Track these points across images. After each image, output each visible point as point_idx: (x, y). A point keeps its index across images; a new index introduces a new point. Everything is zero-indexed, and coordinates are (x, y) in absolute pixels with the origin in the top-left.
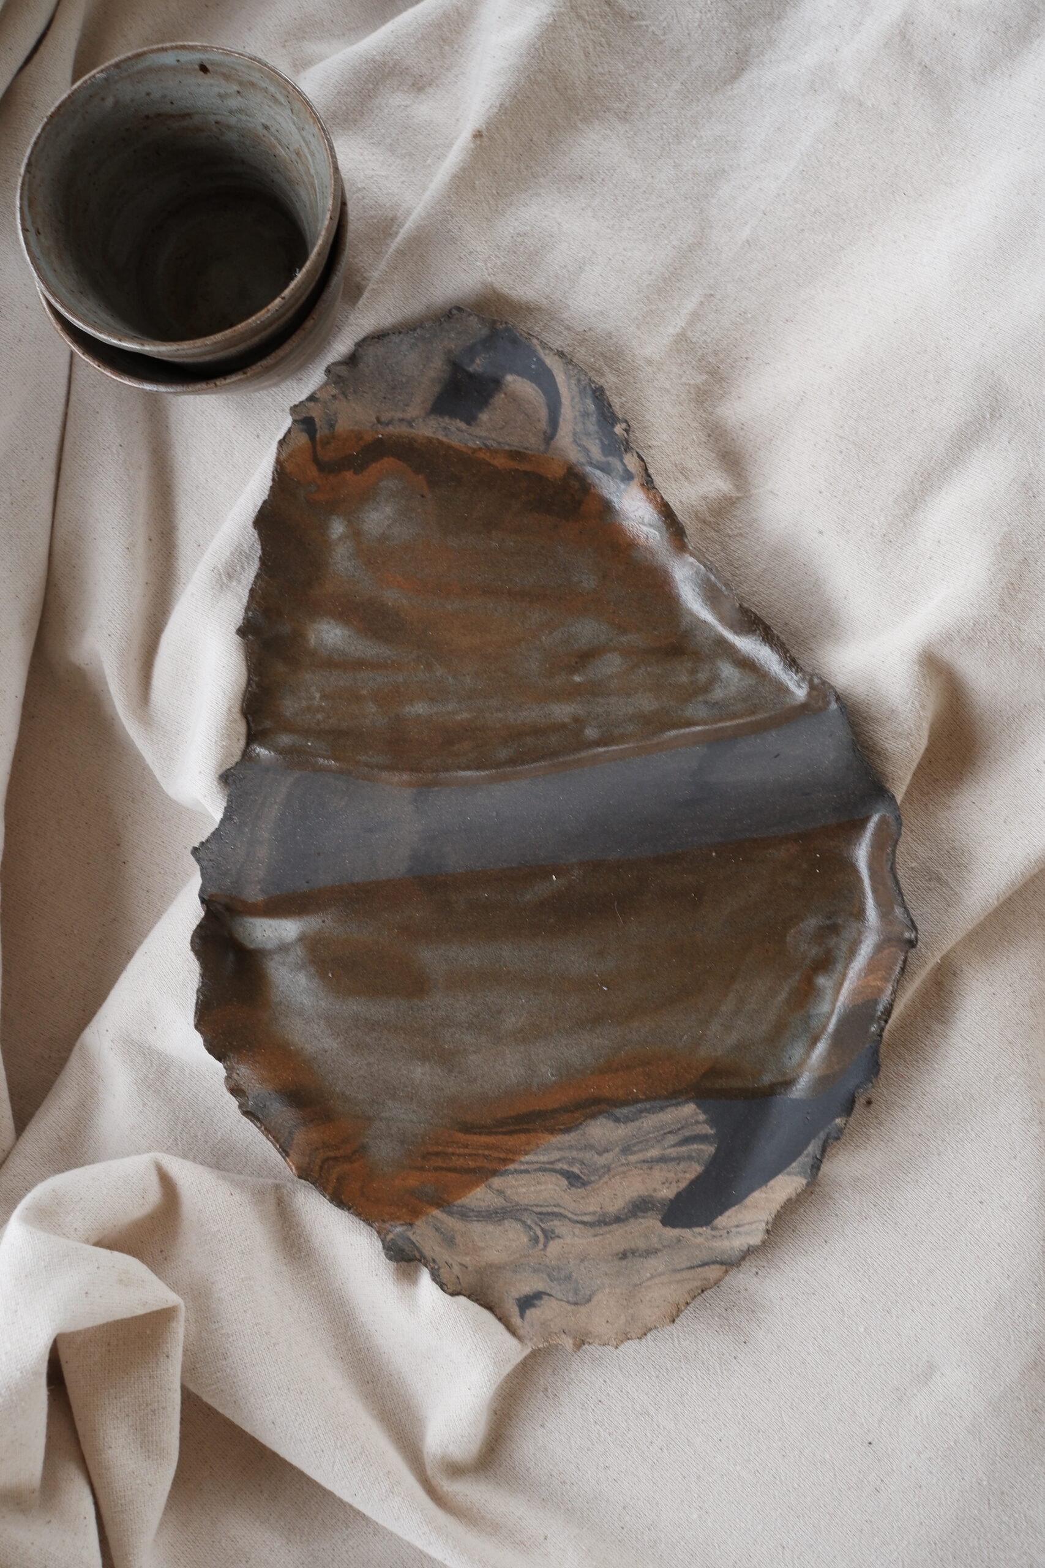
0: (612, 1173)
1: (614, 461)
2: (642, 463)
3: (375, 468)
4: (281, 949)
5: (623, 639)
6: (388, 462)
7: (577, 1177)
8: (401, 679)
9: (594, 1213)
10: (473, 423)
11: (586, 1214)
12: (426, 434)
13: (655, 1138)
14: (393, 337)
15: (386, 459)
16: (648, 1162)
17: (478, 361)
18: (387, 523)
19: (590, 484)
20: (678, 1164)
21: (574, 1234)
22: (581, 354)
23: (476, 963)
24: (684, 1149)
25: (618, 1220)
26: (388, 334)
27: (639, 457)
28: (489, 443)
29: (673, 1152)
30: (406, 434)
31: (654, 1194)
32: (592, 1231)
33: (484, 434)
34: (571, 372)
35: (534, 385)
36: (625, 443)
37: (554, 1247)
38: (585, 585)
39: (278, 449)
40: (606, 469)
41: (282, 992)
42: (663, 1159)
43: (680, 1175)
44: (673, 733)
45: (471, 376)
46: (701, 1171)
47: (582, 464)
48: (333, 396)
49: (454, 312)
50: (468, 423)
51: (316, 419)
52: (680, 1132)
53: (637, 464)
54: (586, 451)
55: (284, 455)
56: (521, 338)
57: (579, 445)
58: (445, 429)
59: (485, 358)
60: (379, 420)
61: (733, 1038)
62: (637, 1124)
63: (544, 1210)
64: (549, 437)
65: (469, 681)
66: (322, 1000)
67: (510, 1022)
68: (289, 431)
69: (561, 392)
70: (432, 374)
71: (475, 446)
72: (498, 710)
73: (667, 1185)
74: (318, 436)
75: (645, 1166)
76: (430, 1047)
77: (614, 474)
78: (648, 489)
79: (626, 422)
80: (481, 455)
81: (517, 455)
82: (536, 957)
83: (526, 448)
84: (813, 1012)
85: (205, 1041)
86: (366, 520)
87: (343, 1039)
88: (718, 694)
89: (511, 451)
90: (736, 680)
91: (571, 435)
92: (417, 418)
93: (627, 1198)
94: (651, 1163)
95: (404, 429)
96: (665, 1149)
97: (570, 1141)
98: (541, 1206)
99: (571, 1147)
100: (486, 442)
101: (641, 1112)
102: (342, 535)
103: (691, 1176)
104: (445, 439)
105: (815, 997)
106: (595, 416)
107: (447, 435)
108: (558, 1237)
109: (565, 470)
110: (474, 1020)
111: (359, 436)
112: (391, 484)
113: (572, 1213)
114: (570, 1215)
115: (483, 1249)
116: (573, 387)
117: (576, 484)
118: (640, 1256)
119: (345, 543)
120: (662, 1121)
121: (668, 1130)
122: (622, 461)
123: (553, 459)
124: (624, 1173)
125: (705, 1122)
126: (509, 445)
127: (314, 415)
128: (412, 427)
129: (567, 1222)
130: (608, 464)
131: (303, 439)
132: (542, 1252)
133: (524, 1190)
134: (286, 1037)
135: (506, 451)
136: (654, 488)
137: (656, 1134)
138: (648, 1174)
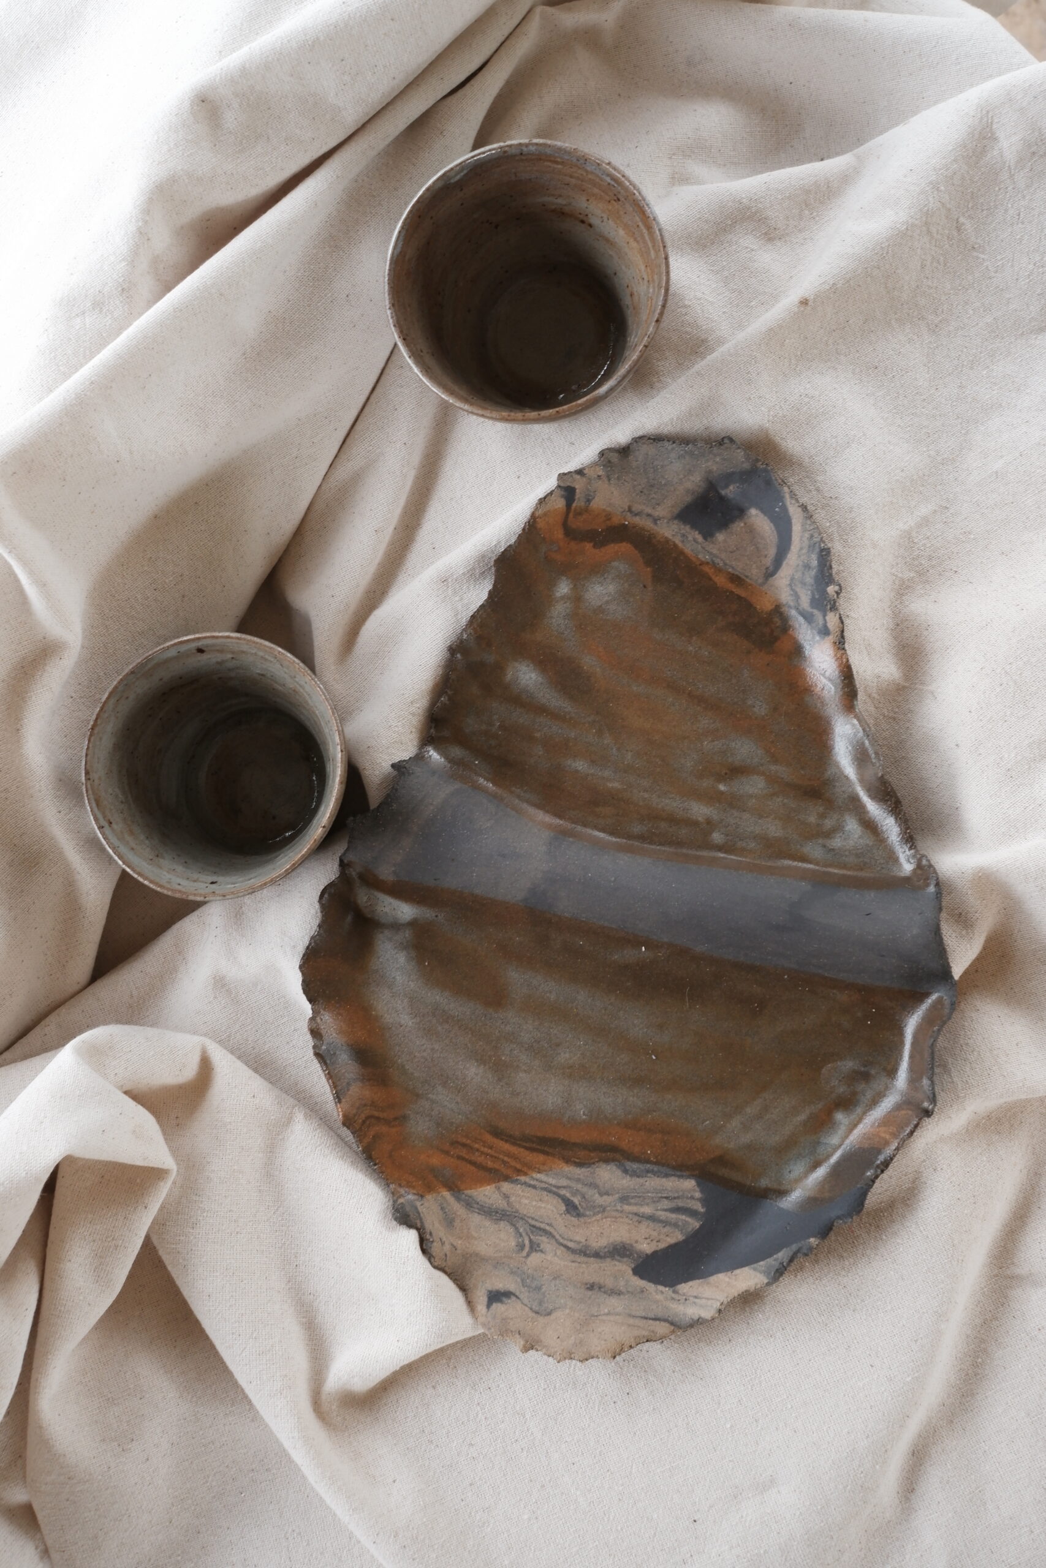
0: (606, 1214)
1: (818, 614)
2: (841, 625)
3: (612, 548)
4: (392, 927)
5: (773, 768)
6: (625, 547)
7: (575, 1207)
8: (573, 735)
9: (579, 1243)
10: (709, 539)
11: (571, 1241)
12: (666, 535)
13: (653, 1198)
14: (666, 444)
15: (624, 544)
16: (639, 1216)
17: (731, 488)
18: (606, 598)
19: (790, 626)
20: (664, 1227)
21: (556, 1254)
22: (820, 516)
23: (553, 997)
24: (673, 1216)
25: (597, 1255)
26: (664, 440)
27: (840, 618)
28: (717, 561)
29: (663, 1215)
30: (649, 529)
31: (635, 1245)
32: (572, 1257)
33: (715, 551)
34: (808, 526)
35: (772, 525)
36: (832, 602)
37: (535, 1259)
38: (756, 710)
39: (536, 505)
40: (809, 618)
41: (382, 963)
42: (652, 1218)
43: (662, 1237)
44: (788, 862)
45: (722, 499)
46: (681, 1240)
47: (790, 607)
48: (599, 476)
49: (726, 441)
50: (705, 538)
51: (577, 491)
52: (675, 1201)
53: (837, 624)
54: (797, 597)
55: (540, 512)
56: (775, 482)
57: (792, 590)
58: (683, 535)
59: (738, 487)
60: (630, 510)
61: (746, 1138)
62: (641, 1180)
63: (538, 1224)
64: (770, 573)
65: (629, 757)
66: (412, 981)
67: (564, 1056)
68: (551, 493)
69: (793, 539)
70: (689, 485)
71: (703, 559)
72: (645, 791)
73: (648, 1241)
74: (574, 505)
75: (636, 1218)
76: (489, 1053)
77: (814, 625)
78: (839, 649)
79: (840, 585)
80: (706, 569)
81: (736, 579)
82: (605, 1010)
83: (747, 577)
84: (823, 1140)
85: (304, 981)
86: (590, 590)
87: (418, 1021)
88: (837, 842)
89: (733, 574)
90: (856, 836)
91: (789, 579)
92: (663, 518)
93: (611, 1240)
94: (642, 1217)
95: (648, 524)
96: (657, 1210)
97: (579, 1175)
98: (536, 1220)
99: (578, 1180)
100: (714, 559)
101: (648, 1171)
102: (565, 595)
103: (671, 1240)
104: (680, 545)
105: (830, 1128)
106: (815, 570)
107: (683, 542)
108: (541, 1251)
109: (773, 607)
110: (534, 1044)
111: (608, 516)
112: (621, 566)
113: (560, 1236)
114: (558, 1237)
115: (476, 1239)
116: (805, 539)
117: (777, 621)
118: (605, 1292)
119: (565, 603)
120: (663, 1186)
121: (665, 1195)
122: (824, 616)
123: (766, 593)
124: (616, 1218)
125: (700, 1200)
126: (733, 568)
127: (577, 487)
128: (656, 524)
129: (553, 1242)
130: (812, 615)
131: (560, 504)
132: (524, 1259)
133: (527, 1202)
134: (372, 1002)
135: (729, 573)
136: (844, 649)
137: (654, 1195)
138: (636, 1226)
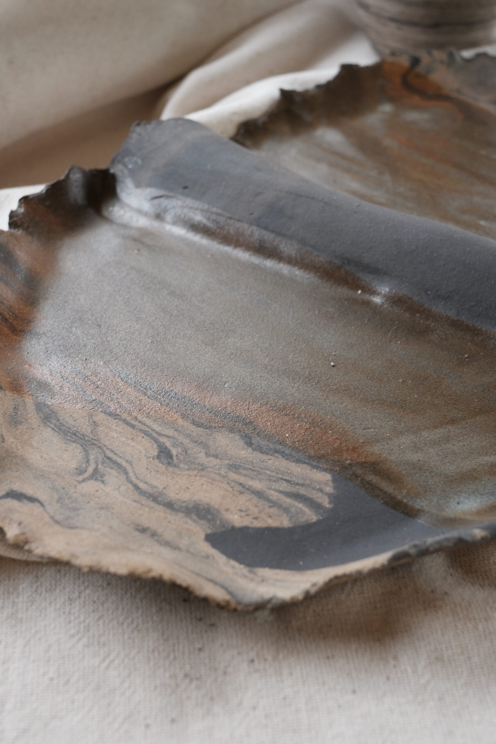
0: (204, 473)
7: (169, 456)
9: (154, 487)
11: (146, 483)
13: (270, 476)
16: (244, 487)
20: (271, 507)
21: (119, 488)
24: (288, 501)
25: (170, 505)
29: (274, 495)
31: (223, 512)
32: (137, 497)
37: (90, 486)
42: (259, 494)
43: (263, 515)
46: (286, 526)
52: (297, 487)
61: (414, 457)
62: (264, 457)
63: (115, 458)
73: (243, 514)
74: (417, 70)
75: (237, 488)
86: (408, 114)
93: (196, 498)
94: (245, 489)
95: (469, 100)
96: (270, 489)
97: (193, 432)
98: (116, 454)
99: (188, 436)
101: (277, 451)
103: (273, 523)
108: (103, 482)
113: (135, 474)
114: (131, 474)
115: (33, 447)
118: (157, 541)
119: (385, 115)
120: (289, 470)
121: (287, 478)
124: (214, 480)
125: (329, 495)
128: (476, 101)
129: (124, 478)
132: (76, 483)
133: (115, 435)
137: (273, 474)
138: (234, 495)
